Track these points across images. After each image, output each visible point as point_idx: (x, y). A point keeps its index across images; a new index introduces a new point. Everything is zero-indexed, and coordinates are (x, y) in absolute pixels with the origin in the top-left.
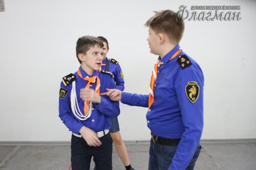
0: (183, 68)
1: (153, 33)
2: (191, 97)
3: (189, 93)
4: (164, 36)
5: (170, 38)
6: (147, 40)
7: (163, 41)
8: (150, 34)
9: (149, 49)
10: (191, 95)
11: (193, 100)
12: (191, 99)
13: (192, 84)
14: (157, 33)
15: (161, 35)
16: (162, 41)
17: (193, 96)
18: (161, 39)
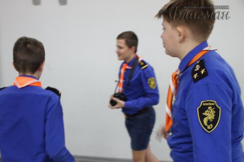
0: (195, 81)
1: (169, 26)
2: (206, 124)
3: (202, 117)
4: (185, 31)
5: (193, 32)
6: (162, 37)
7: (184, 38)
8: (164, 29)
9: (164, 49)
10: (205, 121)
11: (209, 128)
12: (206, 127)
13: (207, 104)
14: (174, 26)
15: (180, 29)
16: (181, 38)
17: (209, 122)
18: (180, 35)
